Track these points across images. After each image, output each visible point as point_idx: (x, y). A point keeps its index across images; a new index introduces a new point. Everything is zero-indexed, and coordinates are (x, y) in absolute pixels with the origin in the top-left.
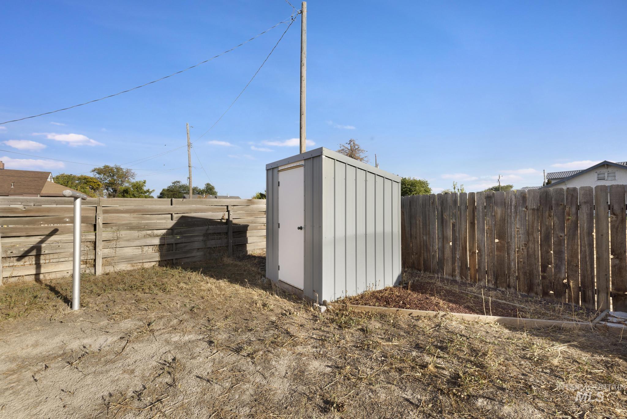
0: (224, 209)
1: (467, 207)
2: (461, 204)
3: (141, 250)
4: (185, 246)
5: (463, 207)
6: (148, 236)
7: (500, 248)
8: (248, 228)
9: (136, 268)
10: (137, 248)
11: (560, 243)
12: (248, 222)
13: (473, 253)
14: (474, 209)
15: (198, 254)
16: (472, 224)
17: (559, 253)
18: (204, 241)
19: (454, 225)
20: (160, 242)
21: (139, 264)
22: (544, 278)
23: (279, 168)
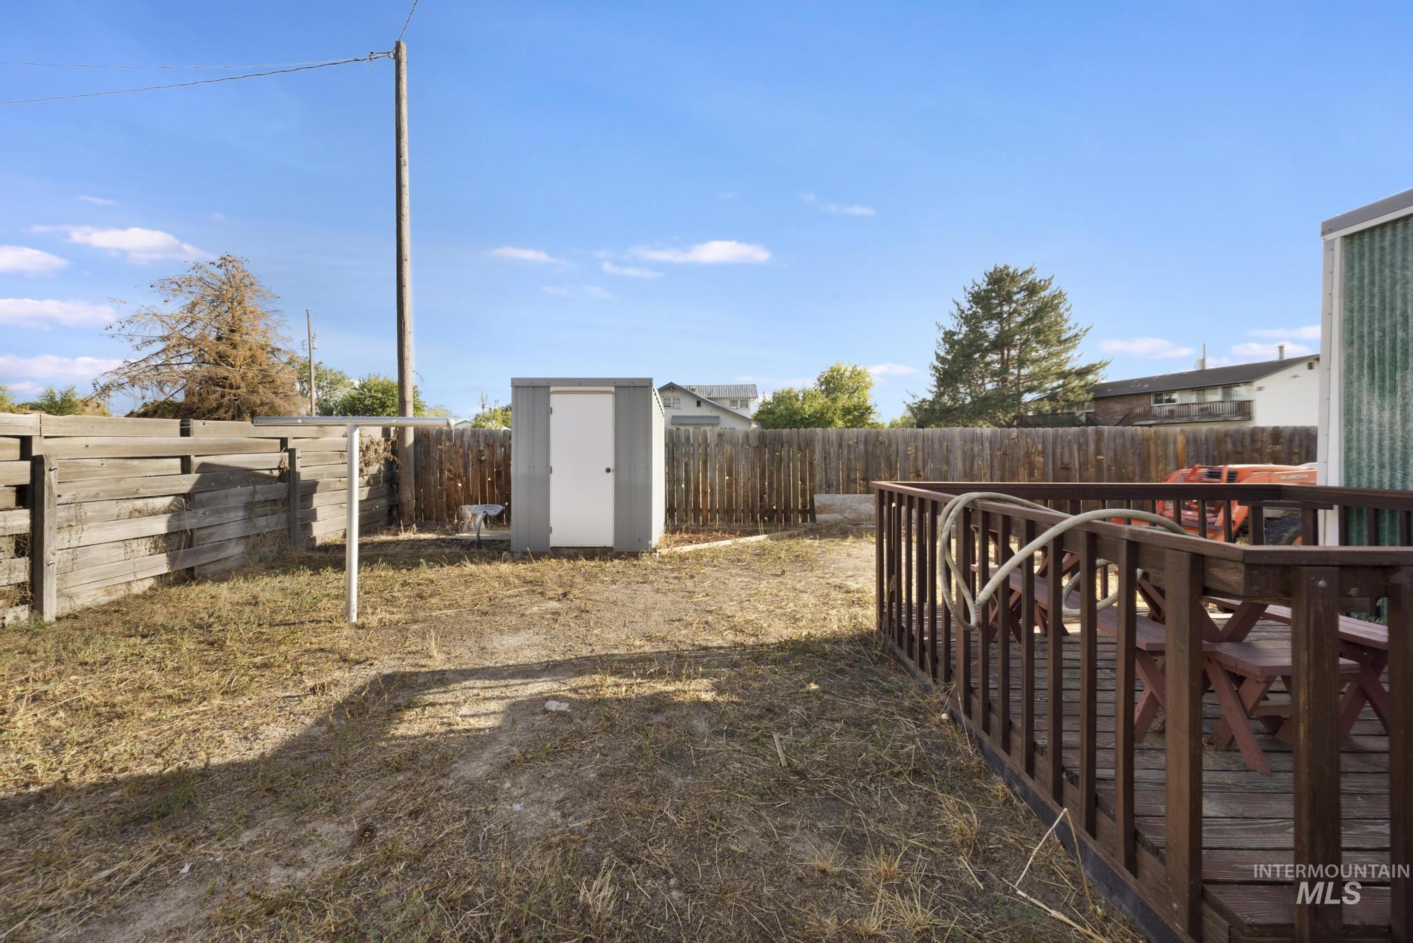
0: (274, 445)
1: (700, 445)
2: (694, 441)
3: (122, 551)
4: (210, 535)
5: (696, 445)
6: (137, 514)
7: (730, 485)
8: (318, 488)
9: (114, 598)
10: (115, 547)
11: (771, 476)
12: (316, 475)
13: (705, 493)
14: (707, 446)
15: (236, 550)
16: (705, 463)
17: (771, 484)
18: (248, 519)
19: (686, 465)
20: (169, 527)
21: (120, 587)
22: (761, 507)
23: (552, 389)
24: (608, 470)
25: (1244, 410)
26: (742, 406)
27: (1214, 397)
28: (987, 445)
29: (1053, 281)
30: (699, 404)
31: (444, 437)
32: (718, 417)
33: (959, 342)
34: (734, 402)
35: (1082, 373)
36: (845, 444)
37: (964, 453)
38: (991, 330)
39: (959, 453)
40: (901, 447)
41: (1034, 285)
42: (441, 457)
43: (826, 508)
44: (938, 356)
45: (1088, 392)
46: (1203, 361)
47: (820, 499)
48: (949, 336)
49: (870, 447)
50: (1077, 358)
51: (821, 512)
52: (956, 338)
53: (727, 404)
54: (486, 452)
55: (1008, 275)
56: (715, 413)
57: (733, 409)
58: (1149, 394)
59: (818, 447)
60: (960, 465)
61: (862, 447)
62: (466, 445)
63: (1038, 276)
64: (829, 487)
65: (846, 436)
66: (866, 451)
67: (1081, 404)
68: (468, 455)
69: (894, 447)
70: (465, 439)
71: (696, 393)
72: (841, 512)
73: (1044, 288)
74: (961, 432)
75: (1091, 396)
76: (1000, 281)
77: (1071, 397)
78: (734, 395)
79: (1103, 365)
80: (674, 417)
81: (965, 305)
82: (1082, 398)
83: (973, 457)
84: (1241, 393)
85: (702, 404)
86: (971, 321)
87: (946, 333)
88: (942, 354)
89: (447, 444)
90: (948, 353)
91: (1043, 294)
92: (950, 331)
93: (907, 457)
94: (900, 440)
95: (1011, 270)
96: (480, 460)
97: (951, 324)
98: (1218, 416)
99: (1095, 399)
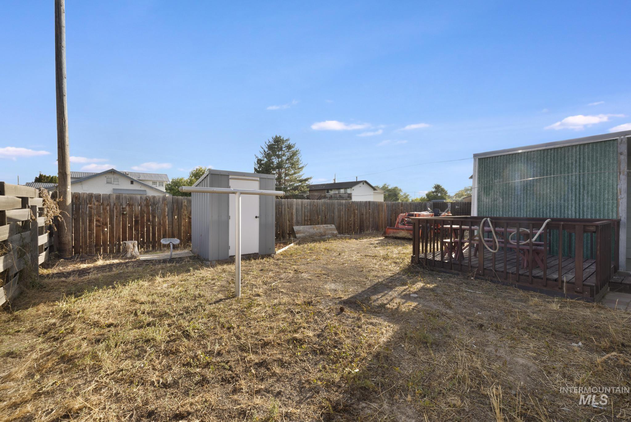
23: (230, 177)
24: (256, 217)
25: (350, 196)
26: (159, 185)
27: (342, 191)
28: (344, 206)
29: (296, 145)
30: (132, 183)
31: (94, 199)
32: (145, 191)
33: (263, 164)
34: (154, 183)
35: (306, 180)
36: (303, 206)
37: (338, 209)
38: (275, 161)
39: (337, 209)
40: (321, 208)
41: (290, 145)
42: (90, 212)
43: (299, 232)
44: (255, 169)
45: (308, 188)
46: (335, 180)
47: (296, 228)
48: (259, 161)
49: (311, 207)
50: (303, 174)
51: (297, 234)
52: (262, 162)
53: (150, 184)
54: (127, 209)
55: (281, 140)
56: (143, 188)
57: (154, 186)
58: (325, 189)
59: (294, 207)
60: (337, 214)
61: (309, 207)
62: (112, 204)
63: (291, 142)
64: (298, 224)
65: (304, 203)
66: (310, 208)
67: (305, 192)
68: (113, 211)
69: (318, 207)
70: (112, 201)
71: (129, 176)
72: (304, 233)
73: (293, 147)
74: (337, 202)
75: (308, 189)
76: (278, 141)
77: (303, 189)
78: (155, 179)
79: (311, 178)
80: (114, 189)
81: (266, 150)
82: (306, 190)
83: (340, 211)
84: (349, 191)
85: (134, 183)
86: (268, 156)
87: (258, 160)
88: (257, 167)
89: (96, 203)
90: (259, 168)
91: (293, 149)
92: (260, 159)
93: (322, 211)
94: (321, 204)
95: (282, 138)
96: (123, 214)
97: (260, 156)
98: (343, 198)
99: (310, 191)
